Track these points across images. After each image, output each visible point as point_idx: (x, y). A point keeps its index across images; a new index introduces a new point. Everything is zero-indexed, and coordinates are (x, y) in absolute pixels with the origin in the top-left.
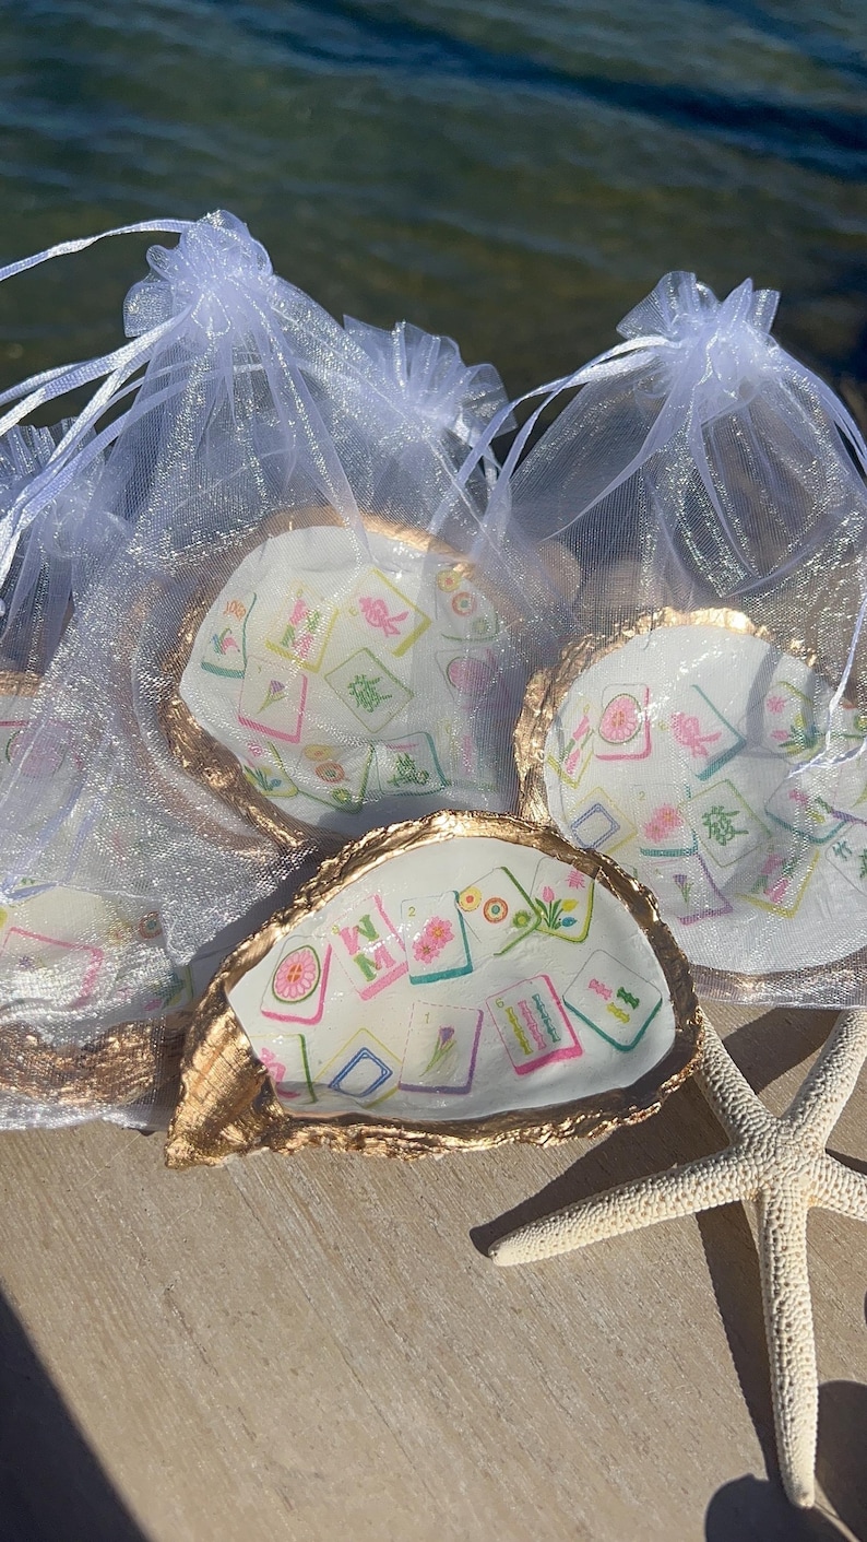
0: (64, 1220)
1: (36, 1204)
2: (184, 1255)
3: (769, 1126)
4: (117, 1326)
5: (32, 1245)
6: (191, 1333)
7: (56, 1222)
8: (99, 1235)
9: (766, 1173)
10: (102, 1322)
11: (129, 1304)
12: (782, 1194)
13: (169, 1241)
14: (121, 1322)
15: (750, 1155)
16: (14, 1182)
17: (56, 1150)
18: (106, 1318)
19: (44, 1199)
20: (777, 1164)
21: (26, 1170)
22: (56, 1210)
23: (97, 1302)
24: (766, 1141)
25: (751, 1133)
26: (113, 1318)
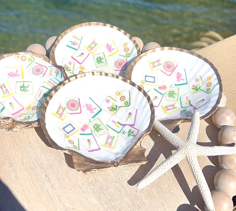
0: (26, 160)
1: (21, 157)
2: (50, 168)
3: (184, 143)
4: (35, 179)
5: (19, 164)
6: (50, 182)
7: (25, 160)
8: (33, 163)
9: (186, 152)
10: (33, 179)
11: (38, 176)
12: (190, 155)
13: (47, 165)
14: (36, 179)
15: (182, 149)
16: (17, 153)
17: (26, 147)
18: (33, 178)
19: (23, 156)
20: (187, 149)
21: (19, 151)
22: (25, 158)
23: (32, 175)
24: (184, 145)
25: (181, 145)
26: (35, 178)
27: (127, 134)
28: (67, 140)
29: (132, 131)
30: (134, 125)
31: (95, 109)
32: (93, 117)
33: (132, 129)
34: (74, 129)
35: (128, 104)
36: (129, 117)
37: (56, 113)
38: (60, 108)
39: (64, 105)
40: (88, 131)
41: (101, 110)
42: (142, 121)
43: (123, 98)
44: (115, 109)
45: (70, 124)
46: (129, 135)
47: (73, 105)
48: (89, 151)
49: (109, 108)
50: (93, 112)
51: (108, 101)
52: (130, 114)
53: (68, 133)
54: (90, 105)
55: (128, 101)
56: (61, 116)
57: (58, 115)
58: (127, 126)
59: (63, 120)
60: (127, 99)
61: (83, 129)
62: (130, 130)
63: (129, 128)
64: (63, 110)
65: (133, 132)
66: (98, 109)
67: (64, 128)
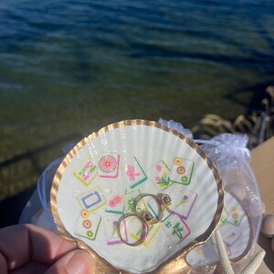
27: (171, 230)
28: (82, 220)
29: (180, 226)
30: (185, 218)
31: (138, 174)
32: (132, 187)
33: (182, 225)
34: (100, 200)
35: (186, 182)
36: (182, 203)
37: (80, 174)
38: (87, 166)
39: (95, 163)
40: (119, 208)
41: (146, 178)
42: (200, 218)
43: (181, 170)
44: (167, 183)
45: (96, 193)
46: (174, 232)
47: (108, 164)
48: (110, 243)
49: (157, 178)
50: (134, 179)
51: (159, 168)
52: (186, 198)
53: (88, 207)
54: (133, 168)
55: (189, 177)
56: (85, 179)
57: (81, 177)
58: (175, 216)
59: (87, 185)
60: (187, 174)
61: (112, 204)
62: (178, 224)
63: (179, 220)
64: (92, 170)
65: (181, 230)
66: (142, 177)
67: (83, 200)
